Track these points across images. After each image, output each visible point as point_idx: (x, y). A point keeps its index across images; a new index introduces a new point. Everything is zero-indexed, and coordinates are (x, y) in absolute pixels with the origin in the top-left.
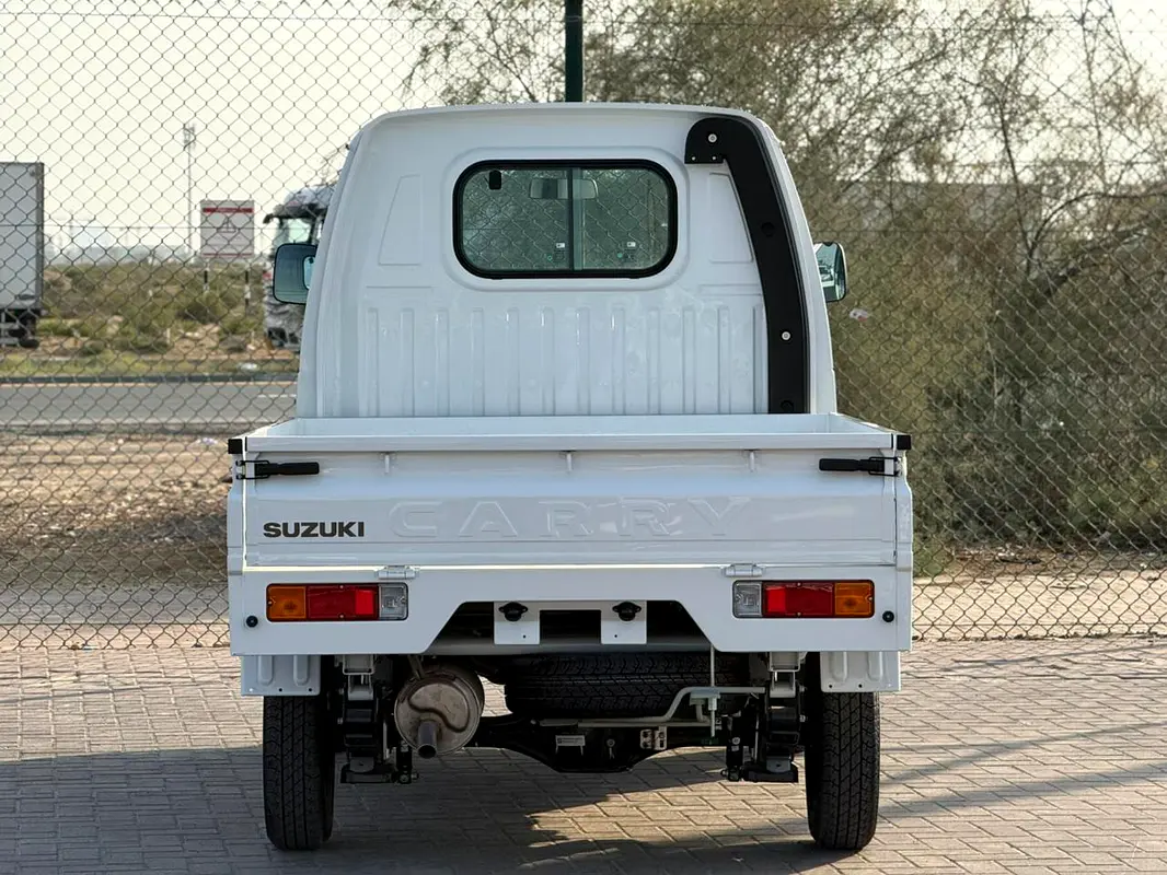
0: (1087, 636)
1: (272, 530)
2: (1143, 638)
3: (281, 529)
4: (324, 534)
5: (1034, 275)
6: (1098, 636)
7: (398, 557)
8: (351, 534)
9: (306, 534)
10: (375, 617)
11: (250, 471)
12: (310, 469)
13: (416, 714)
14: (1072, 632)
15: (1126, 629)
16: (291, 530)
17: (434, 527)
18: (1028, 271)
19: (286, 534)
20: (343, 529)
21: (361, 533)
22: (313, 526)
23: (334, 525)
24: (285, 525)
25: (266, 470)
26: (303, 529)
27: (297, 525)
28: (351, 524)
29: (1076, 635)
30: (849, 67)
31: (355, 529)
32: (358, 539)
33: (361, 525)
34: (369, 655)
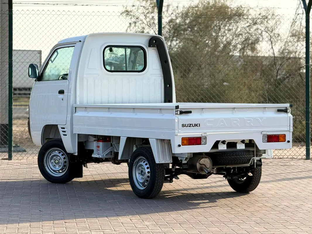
0: (278, 158)
1: (183, 126)
2: (291, 159)
3: (185, 125)
4: (193, 126)
5: (278, 77)
6: (281, 158)
7: (205, 131)
8: (198, 126)
9: (190, 126)
10: (200, 144)
11: (179, 113)
12: (190, 112)
13: (200, 165)
14: (275, 157)
15: (287, 157)
16: (187, 126)
17: (212, 125)
18: (277, 76)
19: (186, 127)
20: (196, 125)
21: (199, 126)
22: (191, 124)
23: (194, 124)
24: (186, 124)
25: (182, 113)
26: (189, 125)
27: (188, 124)
28: (198, 124)
29: (275, 158)
30: (233, 27)
31: (198, 125)
32: (199, 127)
33: (199, 124)
34: (191, 153)
